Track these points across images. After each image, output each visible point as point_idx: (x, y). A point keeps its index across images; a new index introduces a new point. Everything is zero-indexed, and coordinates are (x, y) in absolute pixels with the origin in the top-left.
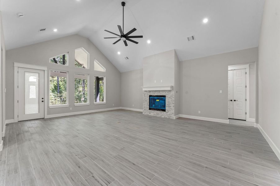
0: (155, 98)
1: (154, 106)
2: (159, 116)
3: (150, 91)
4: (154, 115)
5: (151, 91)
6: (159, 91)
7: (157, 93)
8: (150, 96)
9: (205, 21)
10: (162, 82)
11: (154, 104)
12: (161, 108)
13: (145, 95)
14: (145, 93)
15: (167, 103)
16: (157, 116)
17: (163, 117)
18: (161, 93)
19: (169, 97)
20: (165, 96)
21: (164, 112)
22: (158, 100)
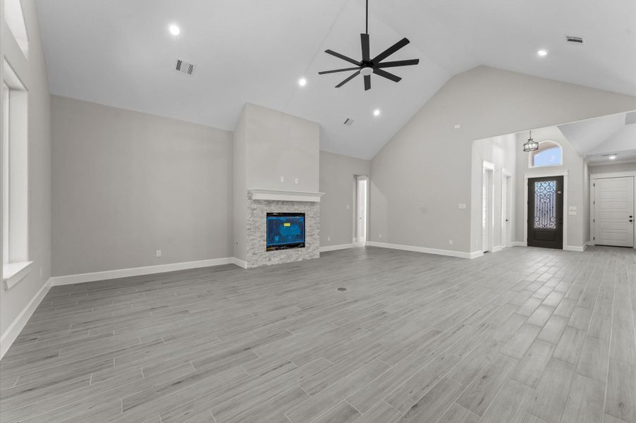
0: (282, 218)
1: (277, 239)
2: (292, 260)
3: (269, 202)
4: (280, 262)
5: (274, 201)
6: (292, 203)
7: (287, 206)
8: (268, 215)
9: (377, 113)
10: (297, 183)
11: (278, 234)
12: (295, 241)
13: (255, 211)
14: (255, 206)
15: (307, 229)
16: (289, 261)
17: (300, 259)
18: (296, 207)
19: (311, 216)
20: (303, 215)
21: (303, 249)
22: (288, 225)
